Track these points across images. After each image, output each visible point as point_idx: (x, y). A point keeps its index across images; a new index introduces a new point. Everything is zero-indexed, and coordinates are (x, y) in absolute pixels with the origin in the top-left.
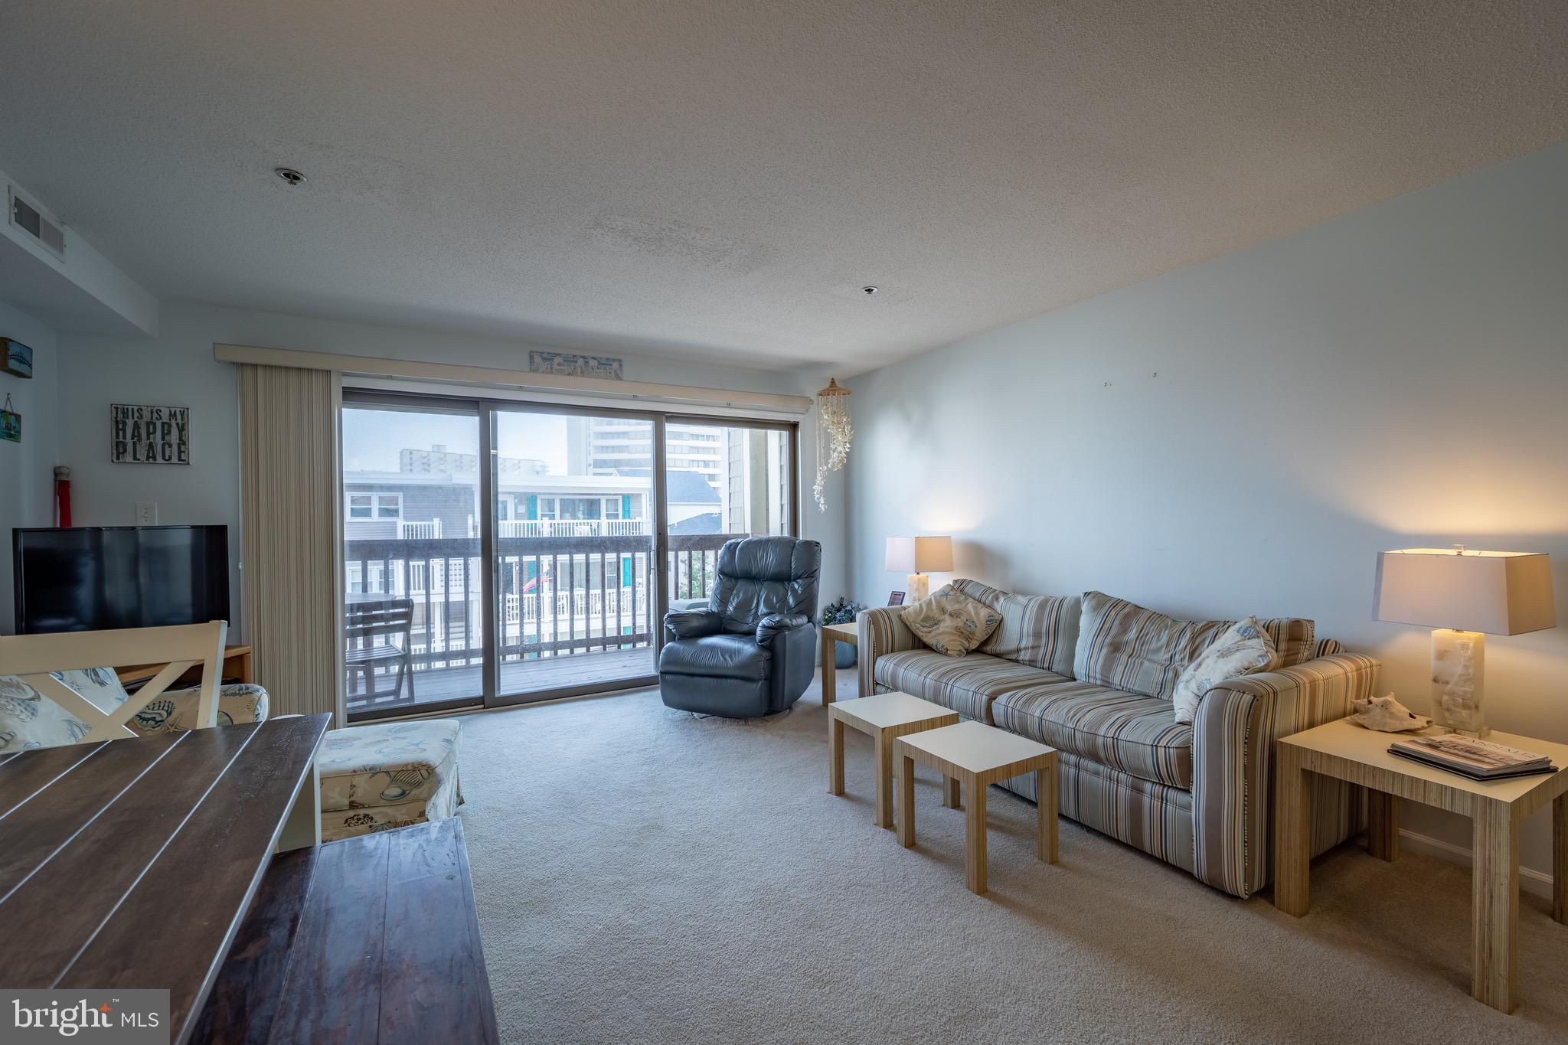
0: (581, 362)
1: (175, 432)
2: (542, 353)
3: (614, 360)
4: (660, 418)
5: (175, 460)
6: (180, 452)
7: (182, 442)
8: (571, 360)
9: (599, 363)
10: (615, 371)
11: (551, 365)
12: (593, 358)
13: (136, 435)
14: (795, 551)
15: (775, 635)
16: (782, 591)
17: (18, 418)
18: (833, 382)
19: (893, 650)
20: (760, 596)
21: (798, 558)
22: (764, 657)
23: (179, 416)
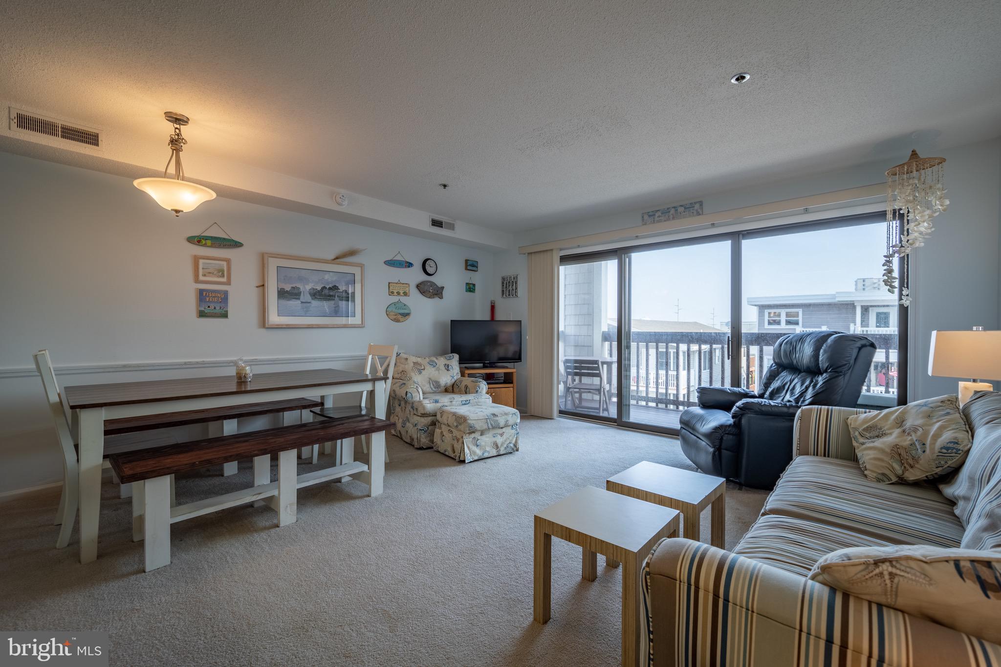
0: (672, 211)
1: (515, 285)
2: (649, 213)
3: (695, 203)
4: (736, 237)
5: (514, 296)
6: (516, 292)
7: (516, 289)
8: (666, 212)
9: (685, 208)
10: (697, 210)
11: (654, 218)
12: (681, 206)
13: (506, 287)
14: (825, 345)
15: (742, 415)
16: (807, 383)
17: (474, 285)
18: (914, 154)
19: (826, 454)
20: (790, 384)
21: (825, 351)
22: (725, 431)
23: (516, 278)
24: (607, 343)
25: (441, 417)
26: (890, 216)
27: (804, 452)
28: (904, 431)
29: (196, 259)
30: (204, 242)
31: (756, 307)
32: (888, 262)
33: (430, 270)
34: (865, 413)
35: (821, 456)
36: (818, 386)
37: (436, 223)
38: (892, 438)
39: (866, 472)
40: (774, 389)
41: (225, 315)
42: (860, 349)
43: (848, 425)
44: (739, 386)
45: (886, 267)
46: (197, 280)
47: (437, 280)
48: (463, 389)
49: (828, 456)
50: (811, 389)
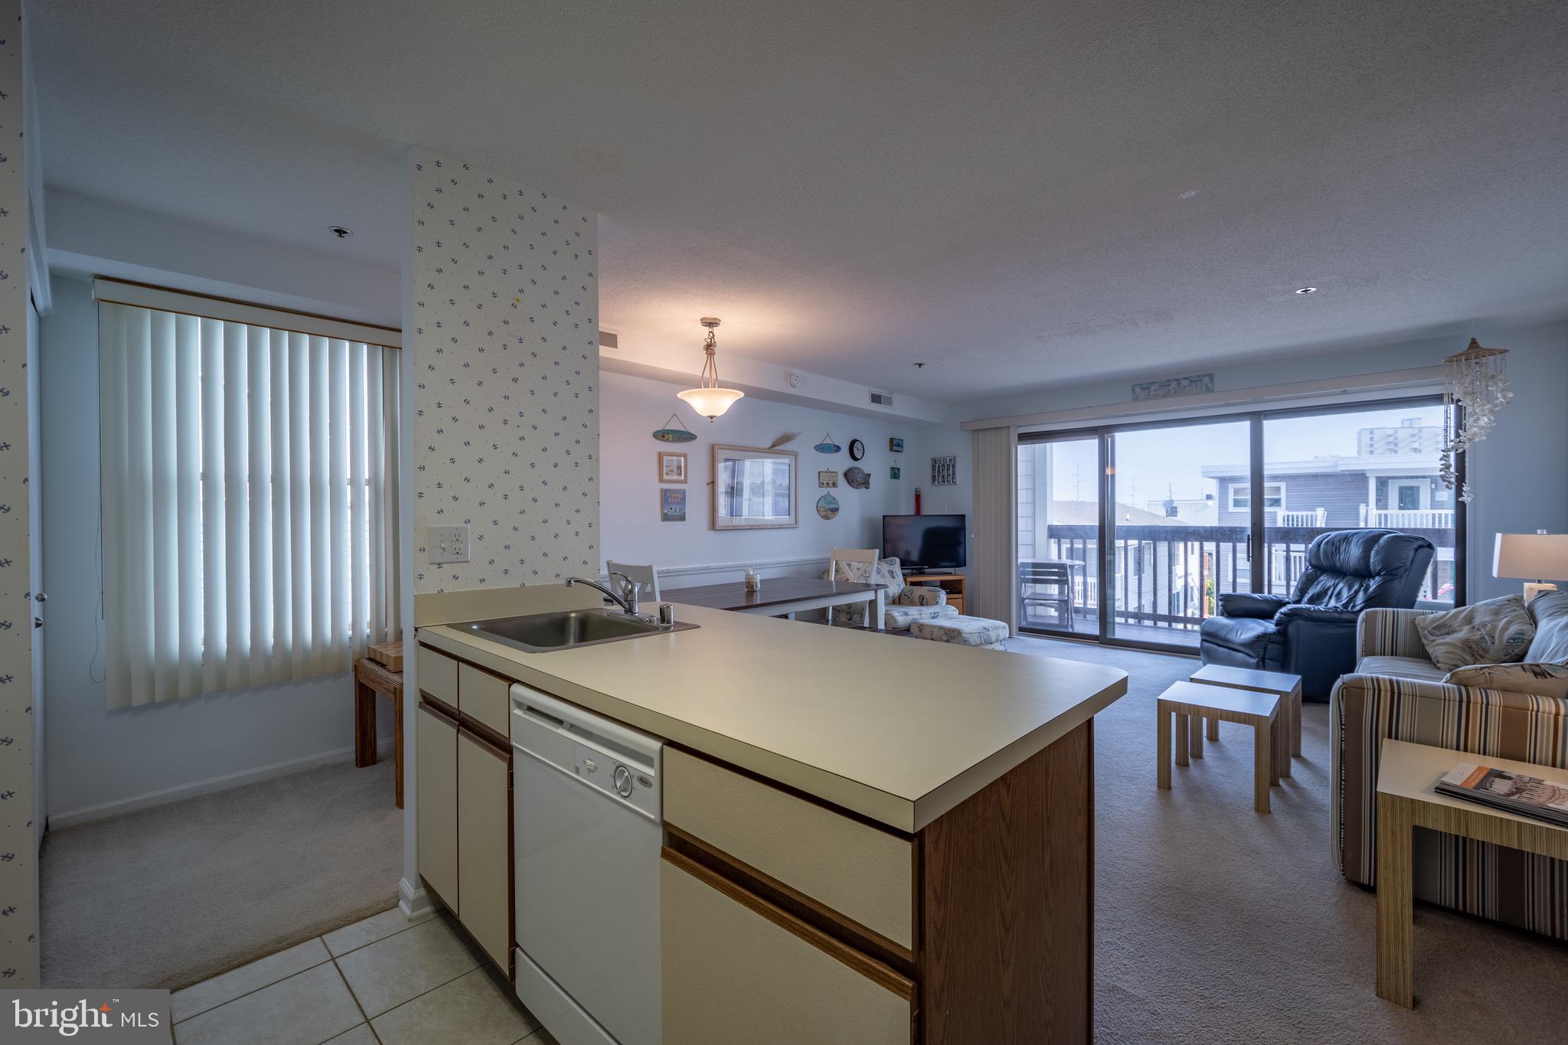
0: (1174, 384)
1: (951, 468)
2: (1141, 385)
3: (1204, 376)
4: (1257, 418)
5: (951, 482)
6: (953, 478)
7: (954, 474)
8: (1165, 385)
9: (1191, 381)
10: (1206, 385)
11: (1149, 392)
12: (1185, 378)
13: (939, 472)
14: (1376, 546)
15: (1289, 622)
16: (1356, 587)
17: (899, 469)
18: (1474, 343)
19: (1394, 653)
20: (1334, 589)
21: (1377, 553)
22: (1269, 639)
23: (953, 460)
24: (1053, 540)
25: (921, 631)
26: (1446, 399)
27: (1369, 652)
28: (1473, 628)
29: (660, 456)
30: (666, 436)
31: (1215, 480)
32: (1445, 457)
33: (858, 454)
34: (1432, 613)
35: (1388, 655)
36: (1371, 590)
37: (876, 399)
38: (1463, 634)
39: (1438, 665)
40: (1313, 595)
41: (682, 518)
42: (1416, 550)
43: (1416, 626)
44: (1261, 591)
45: (1443, 462)
46: (661, 480)
47: (864, 465)
48: (917, 600)
49: (1396, 655)
50: (1361, 595)
